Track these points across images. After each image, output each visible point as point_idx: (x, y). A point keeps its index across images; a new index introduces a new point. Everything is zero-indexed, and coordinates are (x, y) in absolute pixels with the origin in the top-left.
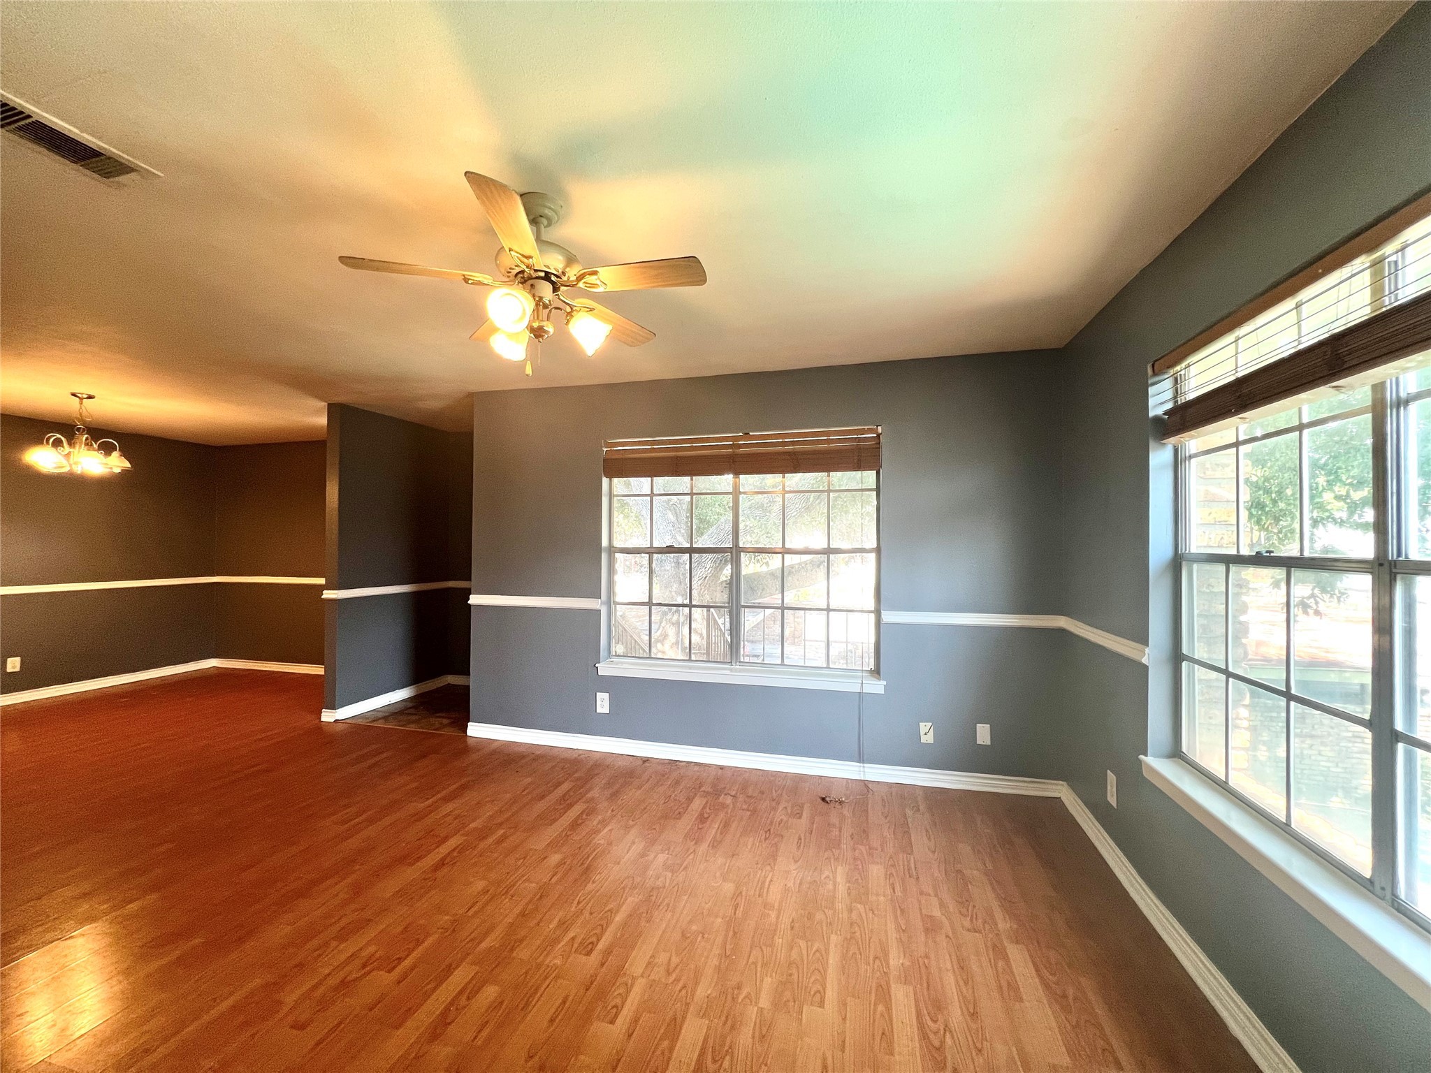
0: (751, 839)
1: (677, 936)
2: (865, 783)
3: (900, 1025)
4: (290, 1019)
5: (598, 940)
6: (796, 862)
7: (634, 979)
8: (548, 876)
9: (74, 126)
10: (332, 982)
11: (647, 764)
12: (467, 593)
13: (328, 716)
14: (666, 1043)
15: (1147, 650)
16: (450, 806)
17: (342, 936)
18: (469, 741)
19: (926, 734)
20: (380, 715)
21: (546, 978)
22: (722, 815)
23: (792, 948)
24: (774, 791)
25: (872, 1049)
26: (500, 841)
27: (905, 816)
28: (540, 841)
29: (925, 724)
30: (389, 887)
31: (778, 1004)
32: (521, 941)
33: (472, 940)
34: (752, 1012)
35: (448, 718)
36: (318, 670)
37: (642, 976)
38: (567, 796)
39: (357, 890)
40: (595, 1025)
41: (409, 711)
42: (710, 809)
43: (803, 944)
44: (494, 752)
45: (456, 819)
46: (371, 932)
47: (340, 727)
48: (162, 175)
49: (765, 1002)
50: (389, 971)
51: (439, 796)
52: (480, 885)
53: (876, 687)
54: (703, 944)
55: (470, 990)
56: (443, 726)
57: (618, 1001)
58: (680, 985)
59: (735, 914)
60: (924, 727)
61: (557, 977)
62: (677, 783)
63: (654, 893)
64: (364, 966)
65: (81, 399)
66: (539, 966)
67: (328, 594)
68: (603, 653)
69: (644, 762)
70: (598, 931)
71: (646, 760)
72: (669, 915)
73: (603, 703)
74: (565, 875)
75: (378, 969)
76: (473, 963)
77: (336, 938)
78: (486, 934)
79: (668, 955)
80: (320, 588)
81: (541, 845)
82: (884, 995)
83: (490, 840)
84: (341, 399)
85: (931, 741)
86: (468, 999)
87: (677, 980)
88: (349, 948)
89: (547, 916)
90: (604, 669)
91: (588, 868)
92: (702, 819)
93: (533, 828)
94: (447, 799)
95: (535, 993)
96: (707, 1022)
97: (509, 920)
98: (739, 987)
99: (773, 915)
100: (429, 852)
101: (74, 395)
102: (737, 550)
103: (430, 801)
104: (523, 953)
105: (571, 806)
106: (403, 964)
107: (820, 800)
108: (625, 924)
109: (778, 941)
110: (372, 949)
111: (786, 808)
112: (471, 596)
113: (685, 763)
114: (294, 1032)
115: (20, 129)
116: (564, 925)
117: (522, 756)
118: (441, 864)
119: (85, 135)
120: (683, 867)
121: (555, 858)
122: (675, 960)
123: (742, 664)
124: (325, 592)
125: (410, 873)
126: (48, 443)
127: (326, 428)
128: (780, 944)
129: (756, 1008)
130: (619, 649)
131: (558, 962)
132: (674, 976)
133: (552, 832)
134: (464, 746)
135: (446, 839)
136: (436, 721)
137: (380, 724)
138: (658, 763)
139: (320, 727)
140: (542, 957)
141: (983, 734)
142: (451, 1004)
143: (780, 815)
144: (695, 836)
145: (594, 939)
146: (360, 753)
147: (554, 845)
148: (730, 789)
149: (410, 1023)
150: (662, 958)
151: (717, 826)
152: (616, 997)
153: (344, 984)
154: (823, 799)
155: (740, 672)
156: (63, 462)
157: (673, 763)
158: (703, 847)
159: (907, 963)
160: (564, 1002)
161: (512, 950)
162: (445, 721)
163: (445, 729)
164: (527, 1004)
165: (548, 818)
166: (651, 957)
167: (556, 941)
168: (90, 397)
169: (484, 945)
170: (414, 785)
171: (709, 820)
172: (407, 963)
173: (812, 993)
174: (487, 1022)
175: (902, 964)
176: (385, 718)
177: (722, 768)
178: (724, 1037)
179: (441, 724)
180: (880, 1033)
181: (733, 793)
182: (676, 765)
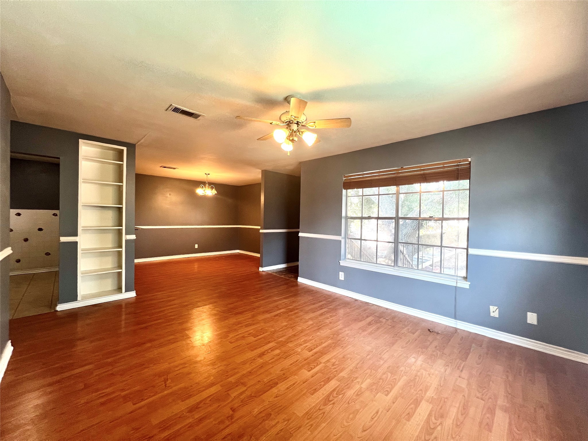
0: (387, 336)
1: (341, 356)
2: (456, 329)
3: (418, 414)
4: (230, 340)
5: (314, 349)
6: (402, 348)
7: (321, 363)
8: (306, 327)
9: (188, 109)
10: (241, 335)
11: (356, 302)
12: (299, 232)
13: (261, 269)
14: (323, 383)
16: (285, 300)
17: (247, 326)
18: (298, 283)
19: (493, 312)
20: (275, 271)
21: (294, 353)
22: (379, 325)
23: (384, 374)
24: (406, 322)
25: (400, 416)
26: (295, 313)
27: (471, 346)
28: (307, 317)
29: (494, 307)
30: (261, 317)
31: (369, 388)
32: (291, 341)
33: (278, 337)
34: (357, 387)
35: (294, 275)
36: (258, 255)
37: (324, 363)
38: (322, 306)
39: (253, 316)
40: (303, 370)
41: (284, 271)
42: (374, 322)
43: (389, 374)
44: (304, 288)
45: (285, 304)
46: (253, 327)
47: (264, 273)
48: (206, 115)
49: (364, 386)
50: (255, 337)
51: (283, 297)
52: (285, 324)
53: (466, 285)
54: (350, 362)
55: (272, 349)
56: (291, 277)
58: (335, 370)
59: (366, 357)
61: (297, 354)
62: (365, 310)
63: (340, 342)
64: (249, 334)
65: (207, 175)
66: (293, 350)
67: (261, 231)
68: (342, 257)
69: (355, 301)
70: (315, 346)
71: (356, 300)
72: (341, 350)
73: (342, 276)
74: (312, 328)
75: (252, 336)
76: (275, 343)
77: (245, 326)
78: (282, 337)
79: (336, 360)
80: (259, 229)
81: (307, 318)
82: (417, 403)
83: (293, 313)
84: (264, 168)
85: (497, 316)
86: (271, 351)
87: (335, 368)
88: (247, 329)
89: (301, 338)
90: (342, 263)
91: (320, 328)
92: (370, 324)
93: (307, 313)
94: (285, 298)
95: (289, 356)
96: (340, 383)
97: (290, 335)
98: (357, 378)
99: (382, 362)
100: (275, 311)
101: (206, 174)
102: (397, 218)
103: (280, 298)
104: (290, 345)
105: (322, 309)
106: (259, 337)
107: (427, 330)
108: (325, 347)
109: (379, 370)
110: (252, 331)
111: (409, 329)
112: (299, 233)
113: (372, 304)
114: (229, 343)
115: (180, 112)
116: (305, 342)
117: (313, 291)
118: (276, 315)
119: (191, 110)
120: (354, 337)
121: (311, 322)
122: (337, 363)
123: (399, 267)
124: (260, 230)
125: (268, 316)
126: (201, 187)
127: (261, 179)
128: (380, 372)
129: (359, 386)
130: (349, 256)
131: (299, 350)
132: (334, 367)
133: (312, 315)
134: (296, 284)
135: (280, 309)
136: (290, 276)
137: (274, 274)
138: (361, 302)
139: (258, 273)
140: (295, 348)
141: (532, 318)
142: (267, 350)
143: (404, 330)
144: (363, 329)
145: (313, 348)
146: (266, 281)
147: (311, 319)
148: (387, 317)
149: (255, 351)
150: (334, 360)
151: (374, 328)
152: (313, 366)
153: (243, 337)
154: (429, 330)
155: (398, 270)
156: (204, 192)
157: (367, 303)
158: (366, 333)
159: (435, 397)
160: (297, 361)
161: (287, 343)
162: (293, 276)
163: (292, 278)
164: (286, 358)
165: (313, 311)
166: (329, 359)
167: (301, 345)
168: (209, 174)
169: (280, 339)
170: (277, 292)
171: (372, 325)
172: (260, 337)
173: (385, 390)
174: (274, 358)
175: (433, 397)
176: (276, 272)
177: (387, 309)
178: (343, 389)
179: (291, 276)
180: (407, 413)
181: (387, 319)
182: (368, 304)
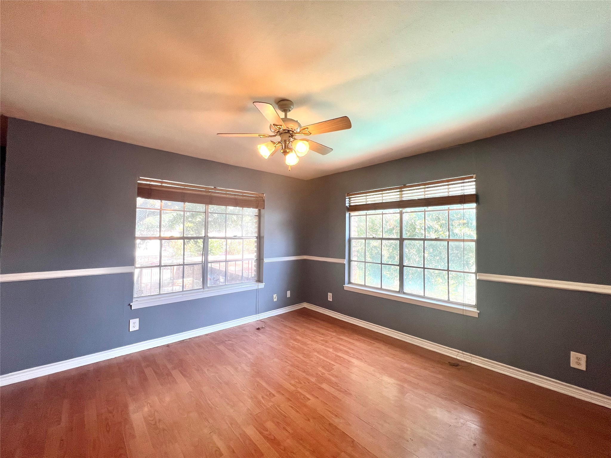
5: (269, 392)
11: (171, 347)
15: (345, 260)
19: (275, 298)
21: (276, 409)
37: (297, 388)
40: (308, 404)
53: (262, 286)
57: (302, 397)
60: (275, 296)
61: (279, 406)
69: (168, 346)
79: (293, 381)
87: (305, 383)
90: (136, 305)
122: (296, 380)
123: (209, 288)
132: (302, 383)
138: (176, 344)
164: (284, 416)
166: (290, 384)
174: (284, 428)
